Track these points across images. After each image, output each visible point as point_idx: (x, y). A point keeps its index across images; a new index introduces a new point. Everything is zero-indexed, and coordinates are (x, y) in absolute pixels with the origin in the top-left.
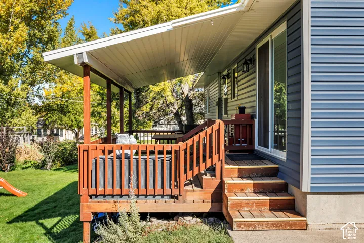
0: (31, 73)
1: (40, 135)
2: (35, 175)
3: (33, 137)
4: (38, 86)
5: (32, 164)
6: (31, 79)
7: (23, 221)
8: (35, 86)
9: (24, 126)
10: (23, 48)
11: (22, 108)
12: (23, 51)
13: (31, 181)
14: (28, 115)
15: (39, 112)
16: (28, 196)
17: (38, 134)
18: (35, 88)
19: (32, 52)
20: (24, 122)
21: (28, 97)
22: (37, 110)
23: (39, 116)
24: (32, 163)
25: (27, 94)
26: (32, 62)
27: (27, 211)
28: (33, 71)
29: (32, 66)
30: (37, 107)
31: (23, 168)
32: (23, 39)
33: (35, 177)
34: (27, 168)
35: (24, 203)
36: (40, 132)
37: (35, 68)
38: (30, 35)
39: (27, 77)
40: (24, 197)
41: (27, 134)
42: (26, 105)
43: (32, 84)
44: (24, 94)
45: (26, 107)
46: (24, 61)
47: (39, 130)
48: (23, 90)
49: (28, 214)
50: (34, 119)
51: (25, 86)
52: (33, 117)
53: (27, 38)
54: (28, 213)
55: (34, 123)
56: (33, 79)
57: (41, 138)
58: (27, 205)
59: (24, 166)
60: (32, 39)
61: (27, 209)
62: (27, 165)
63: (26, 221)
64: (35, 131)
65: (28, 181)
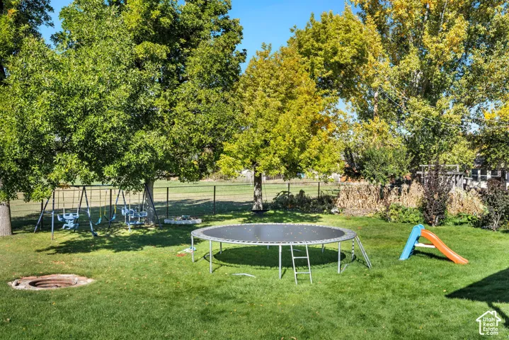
0: (468, 88)
1: (475, 179)
2: (475, 236)
3: (467, 180)
4: (478, 105)
5: (469, 220)
6: (468, 97)
7: (468, 298)
8: (472, 106)
9: (455, 164)
10: (460, 52)
11: (454, 139)
12: (459, 56)
13: (471, 243)
14: (462, 149)
15: (478, 144)
16: (469, 264)
17: (473, 177)
18: (473, 110)
19: (471, 57)
20: (455, 158)
21: (462, 122)
22: (474, 141)
23: (477, 150)
24: (470, 217)
25: (463, 117)
26: (471, 72)
27: (471, 286)
28: (471, 85)
29: (470, 77)
30: (475, 138)
31: (456, 224)
32: (459, 39)
33: (475, 238)
34: (461, 224)
35: (466, 273)
36: (477, 174)
37: (474, 80)
38: (469, 32)
39: (463, 94)
40: (464, 265)
41: (461, 176)
42: (459, 135)
43: (469, 104)
44: (457, 118)
45: (459, 137)
46: (459, 72)
47: (475, 172)
48: (456, 112)
49: (474, 291)
50: (472, 154)
51: (459, 106)
52: (469, 151)
53: (465, 37)
54: (474, 288)
55: (470, 160)
56: (471, 96)
57: (477, 183)
58: (470, 276)
59: (458, 221)
60: (471, 37)
61: (471, 283)
62: (463, 221)
63: (473, 298)
64: (469, 172)
65: (466, 244)
